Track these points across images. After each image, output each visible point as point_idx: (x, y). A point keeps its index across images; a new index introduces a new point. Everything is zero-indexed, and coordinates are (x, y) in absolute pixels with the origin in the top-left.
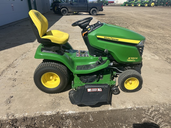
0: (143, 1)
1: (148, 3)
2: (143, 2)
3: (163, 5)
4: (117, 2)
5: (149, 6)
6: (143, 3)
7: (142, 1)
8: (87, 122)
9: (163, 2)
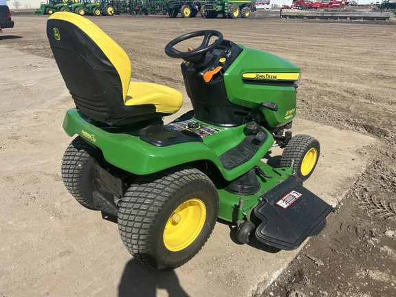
0: (87, 3)
1: (100, 8)
2: (88, 6)
3: (131, 13)
4: (16, 4)
5: (104, 14)
6: (88, 8)
7: (85, 4)
8: (319, 272)
9: (129, 6)
